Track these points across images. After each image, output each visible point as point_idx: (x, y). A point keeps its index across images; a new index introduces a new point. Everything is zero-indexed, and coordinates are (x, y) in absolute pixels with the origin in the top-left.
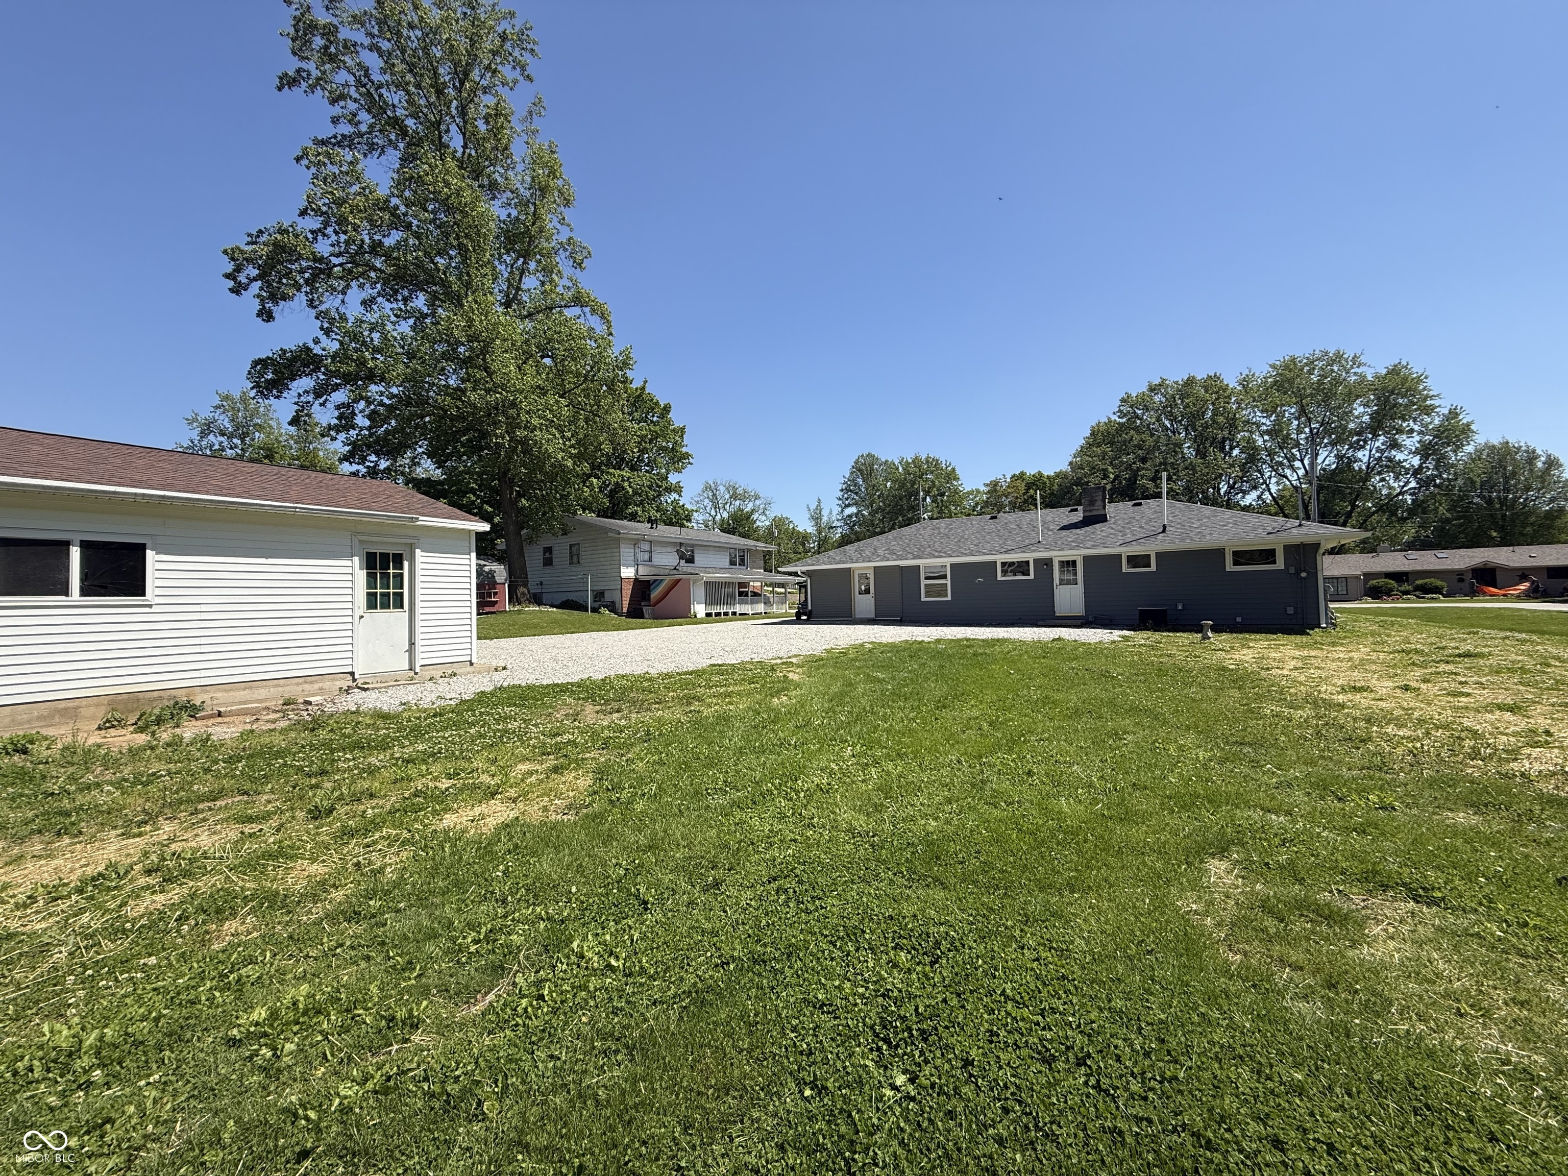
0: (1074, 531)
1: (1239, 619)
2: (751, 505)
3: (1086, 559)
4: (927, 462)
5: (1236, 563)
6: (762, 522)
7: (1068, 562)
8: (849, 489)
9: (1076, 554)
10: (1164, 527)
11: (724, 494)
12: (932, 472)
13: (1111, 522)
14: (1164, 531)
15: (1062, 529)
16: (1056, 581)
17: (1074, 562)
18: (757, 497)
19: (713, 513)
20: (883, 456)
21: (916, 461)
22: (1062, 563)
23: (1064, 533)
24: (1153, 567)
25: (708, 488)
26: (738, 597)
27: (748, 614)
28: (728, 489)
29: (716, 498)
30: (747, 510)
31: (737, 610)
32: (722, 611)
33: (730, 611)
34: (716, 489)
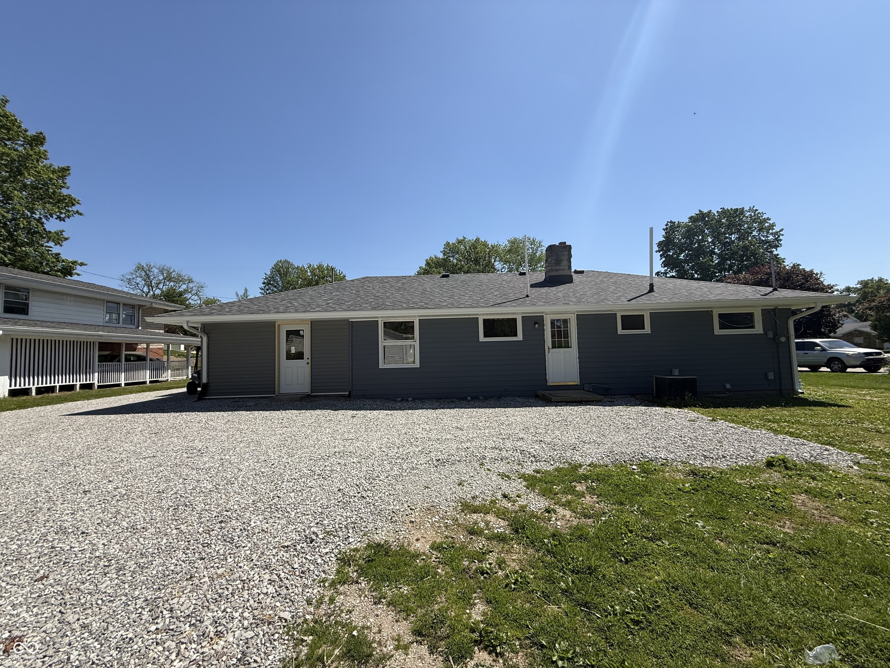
1: (728, 386)
2: (184, 287)
3: (579, 317)
5: (722, 327)
6: (193, 300)
8: (269, 282)
10: (651, 286)
11: (156, 275)
13: (576, 282)
14: (652, 290)
15: (533, 286)
16: (548, 344)
18: (190, 281)
19: (146, 289)
20: (296, 263)
24: (648, 329)
25: (140, 268)
26: (97, 363)
27: (119, 385)
28: (161, 271)
29: (149, 278)
30: (180, 290)
31: (96, 382)
32: (56, 384)
33: (78, 383)
34: (149, 271)
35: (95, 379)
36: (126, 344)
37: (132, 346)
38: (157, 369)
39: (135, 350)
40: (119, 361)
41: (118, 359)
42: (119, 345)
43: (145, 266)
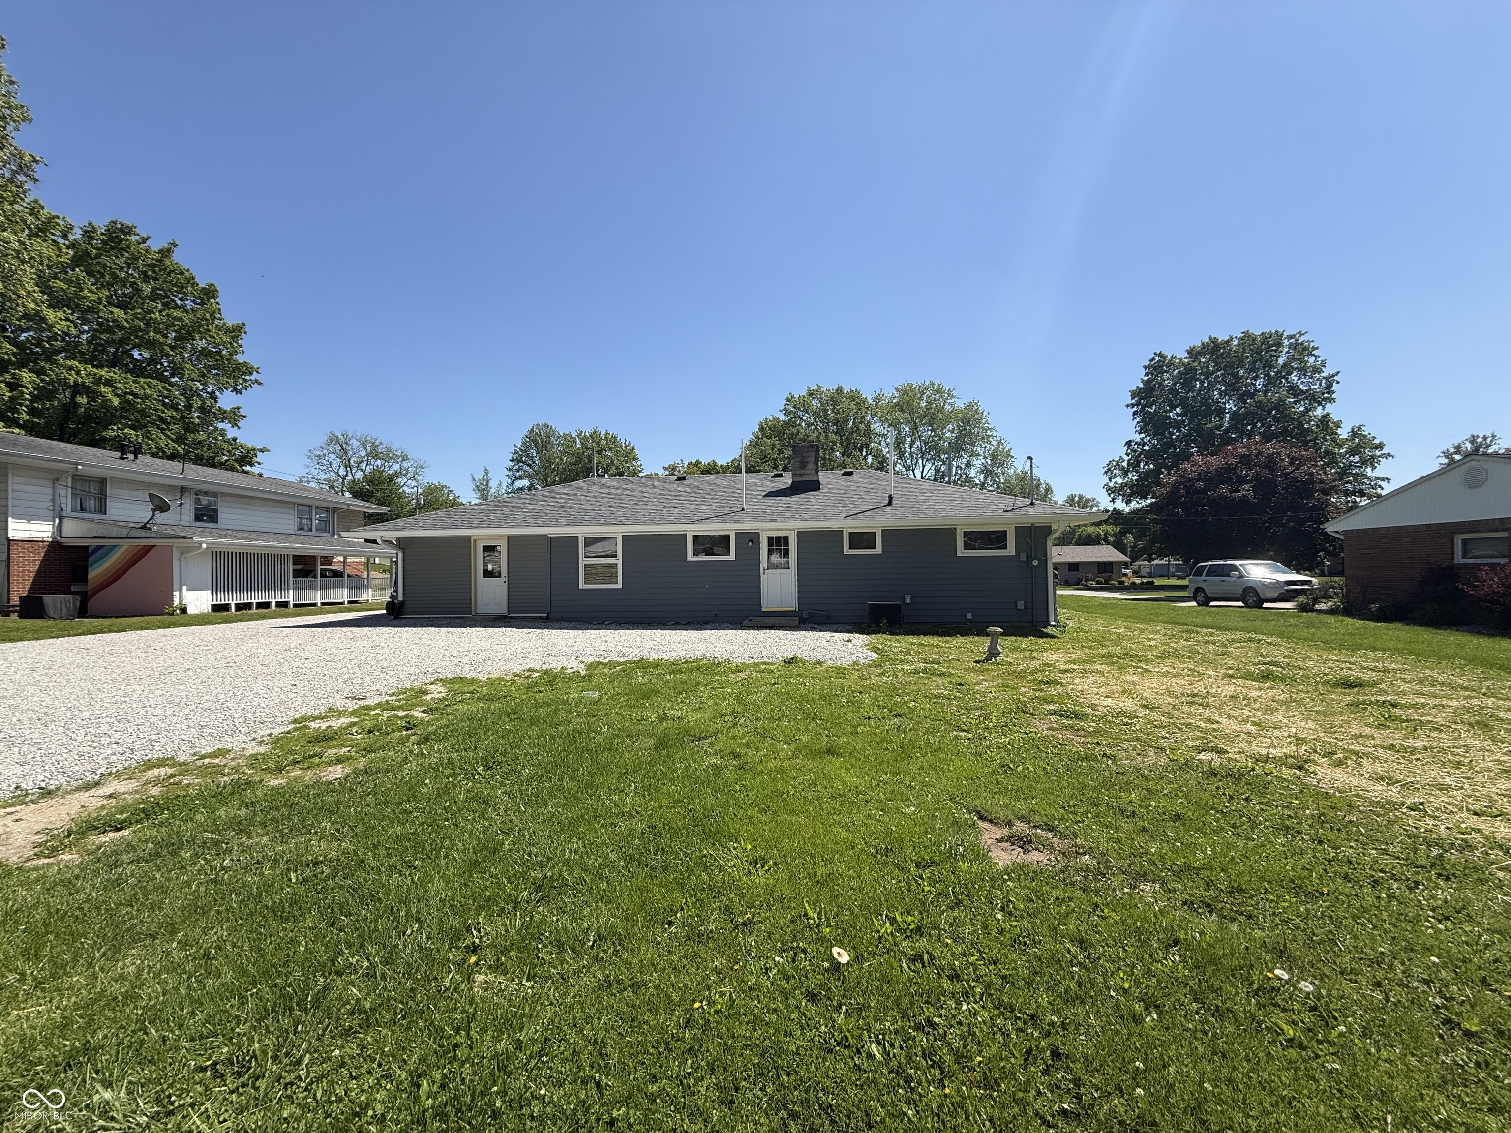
0: (784, 499)
1: (969, 616)
2: (396, 467)
3: (802, 535)
4: (606, 438)
5: (967, 547)
6: (409, 488)
7: (778, 538)
8: (519, 459)
9: (788, 528)
10: (891, 497)
11: (356, 450)
12: (610, 450)
13: (824, 489)
14: (890, 503)
15: (767, 495)
16: (764, 563)
17: (786, 539)
18: (405, 458)
19: (342, 472)
20: (561, 429)
21: (594, 435)
22: (770, 539)
23: (771, 501)
24: (879, 549)
26: (291, 579)
27: (314, 605)
28: (363, 444)
29: (346, 453)
30: (390, 472)
31: (291, 599)
32: (253, 601)
33: (274, 601)
34: (346, 443)
35: (290, 597)
36: (322, 557)
37: (327, 560)
38: (356, 587)
39: (330, 563)
40: (315, 577)
41: (312, 575)
42: (314, 558)
43: (340, 437)
